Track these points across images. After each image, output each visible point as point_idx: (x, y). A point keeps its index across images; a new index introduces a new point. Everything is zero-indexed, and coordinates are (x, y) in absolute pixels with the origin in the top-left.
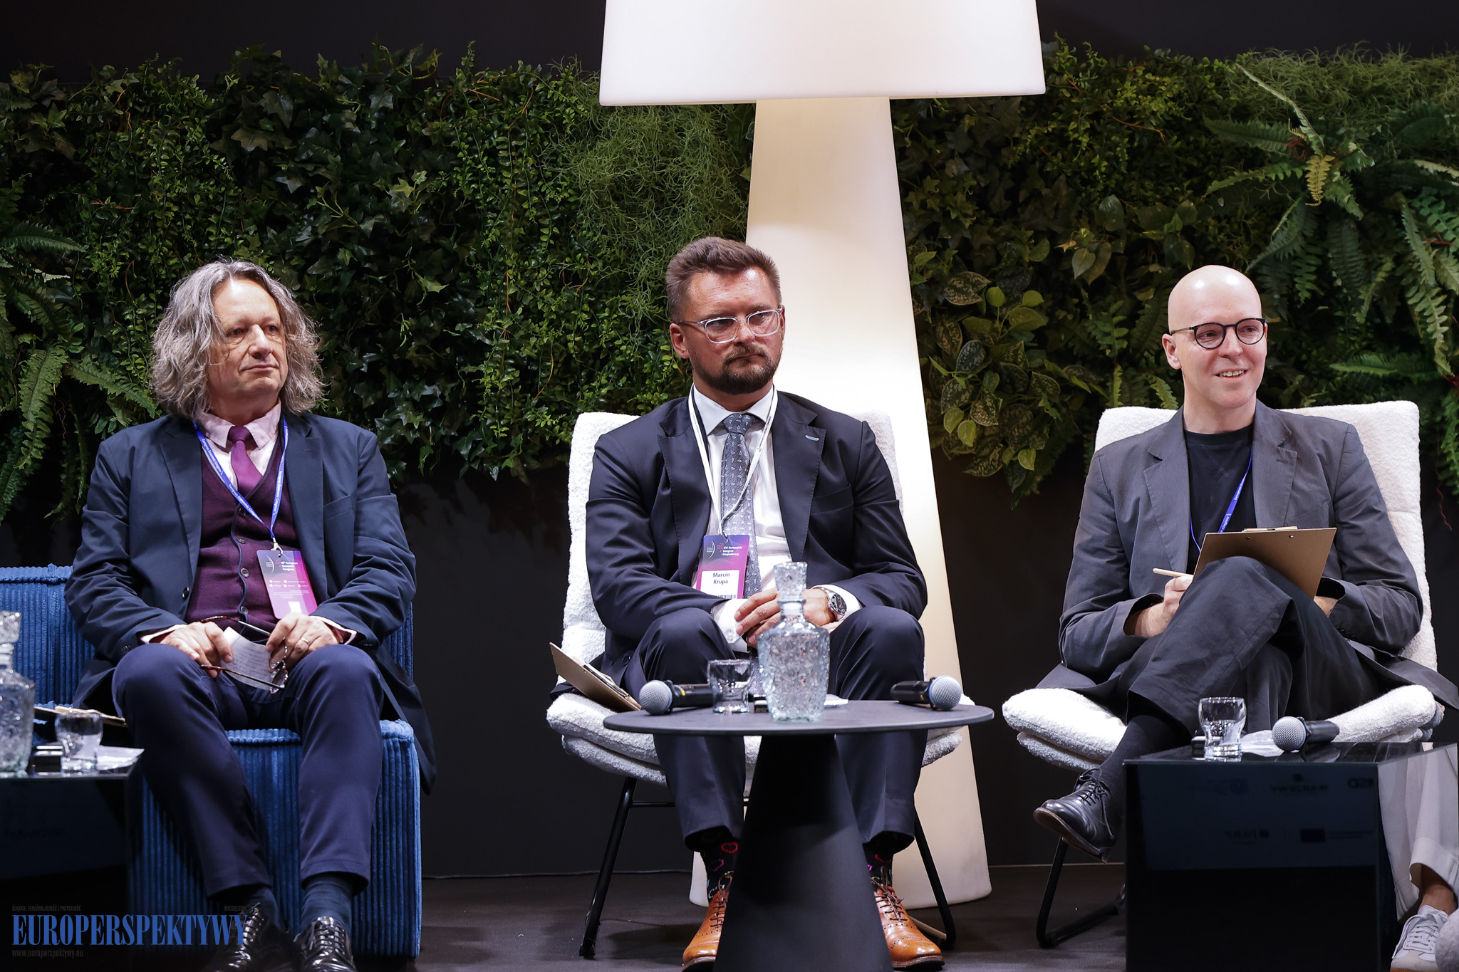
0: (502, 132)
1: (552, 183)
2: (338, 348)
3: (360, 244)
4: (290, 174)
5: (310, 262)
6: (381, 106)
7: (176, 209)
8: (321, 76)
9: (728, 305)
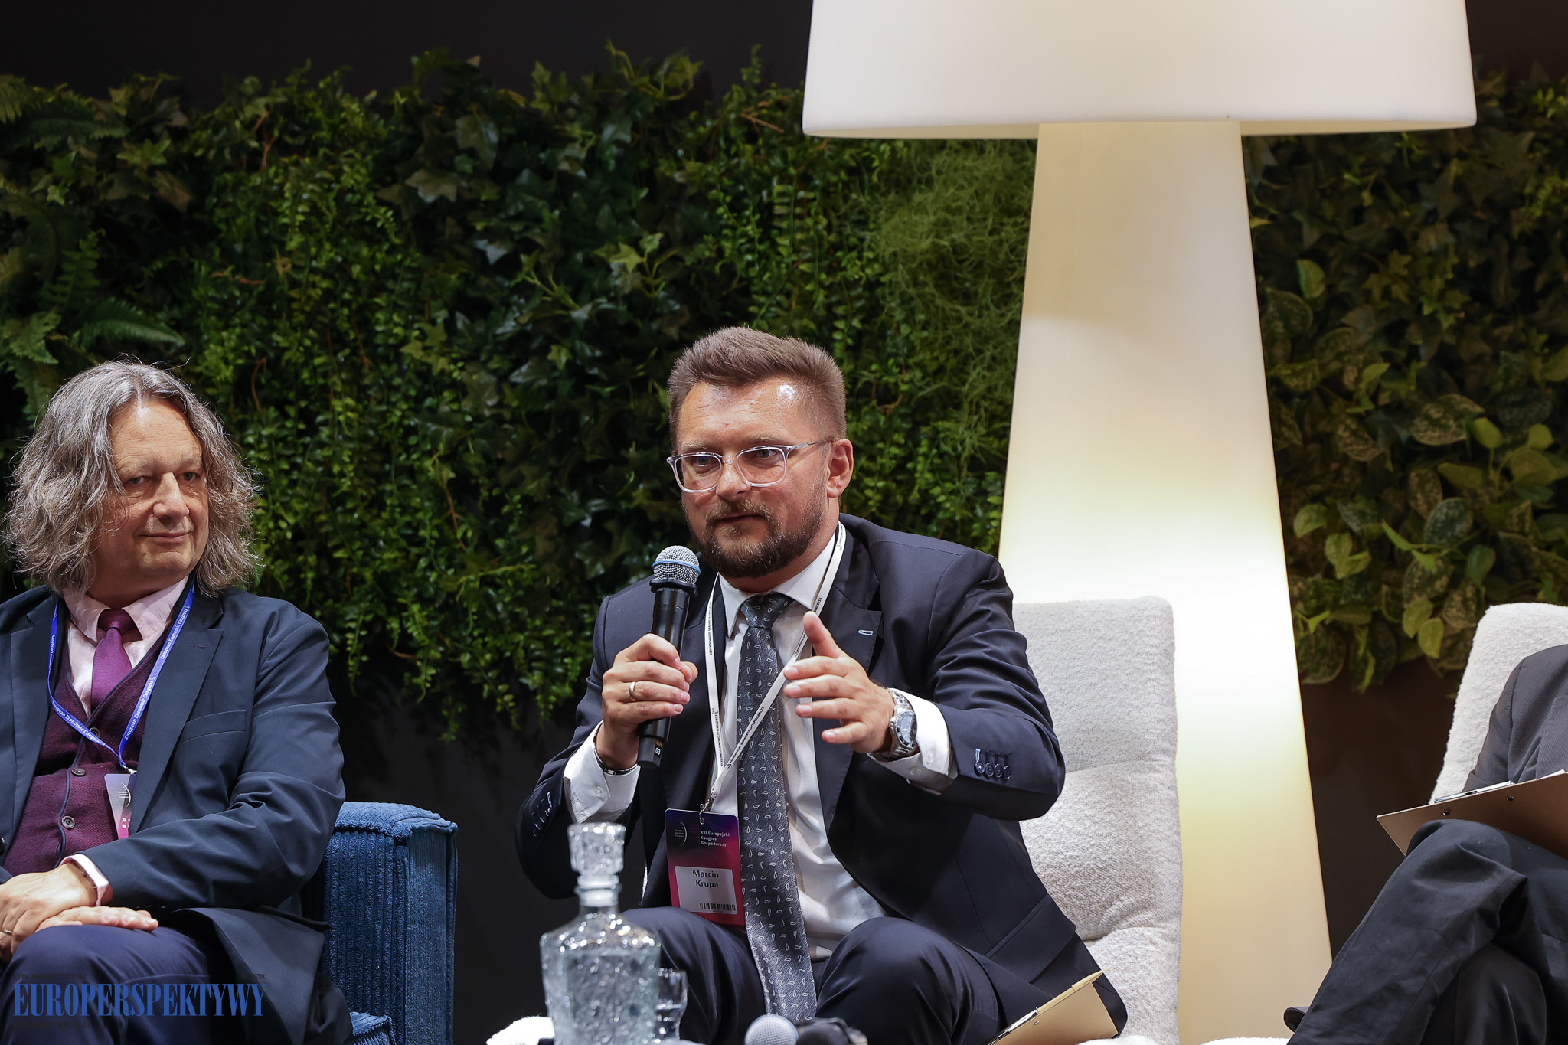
0: (785, 179)
1: (854, 254)
2: (553, 491)
3: (579, 339)
4: (491, 235)
5: (517, 364)
6: (616, 138)
7: (325, 284)
8: (539, 95)
9: (711, 435)
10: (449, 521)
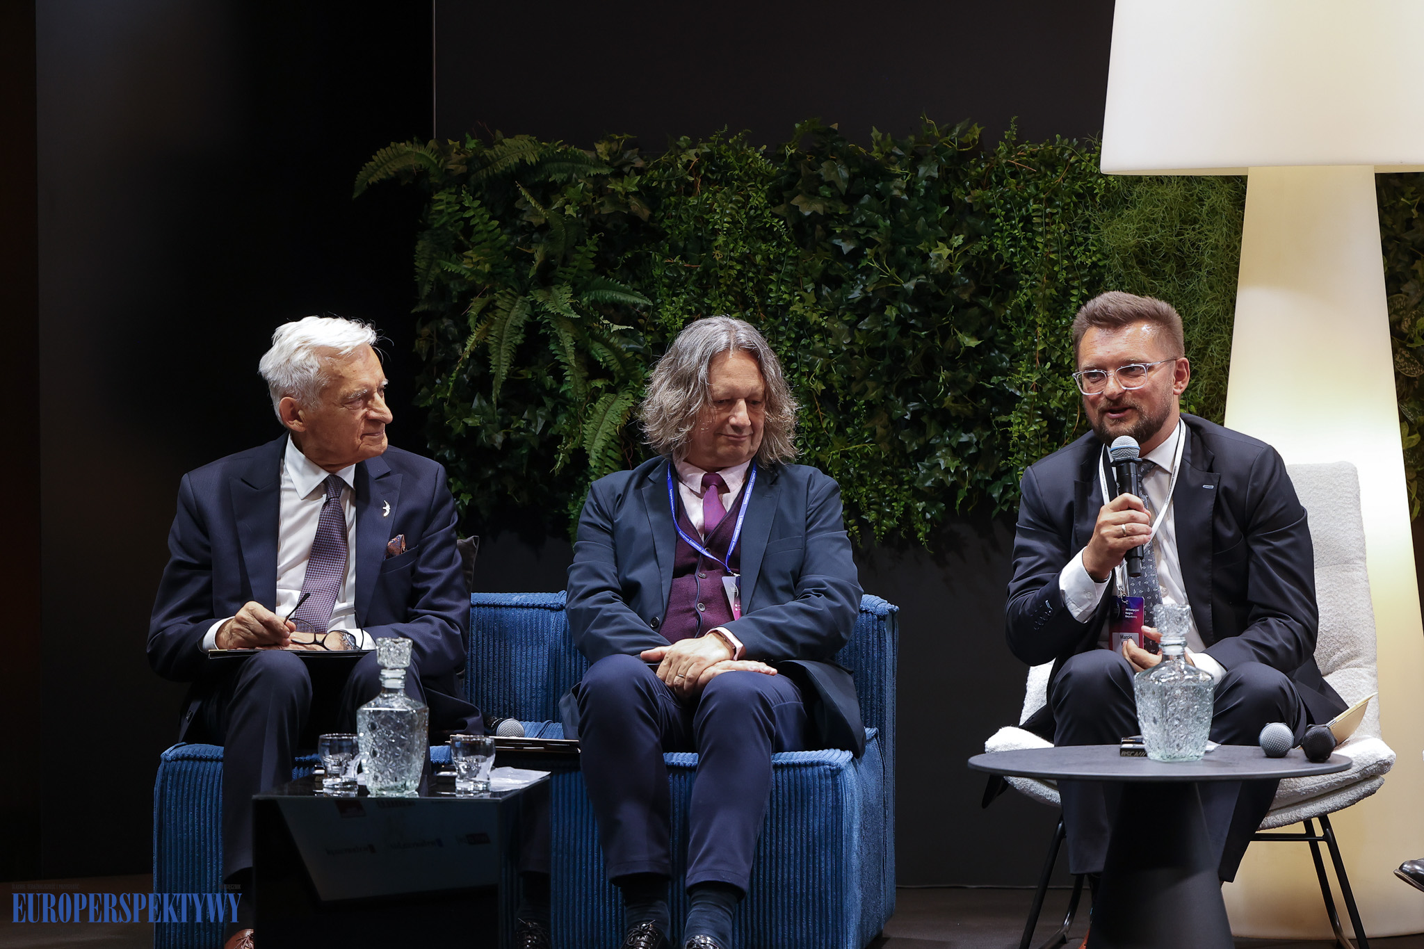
0: (1038, 200)
1: (1082, 248)
2: (885, 397)
3: (905, 301)
4: (844, 236)
5: (861, 318)
6: (927, 175)
7: (739, 267)
8: (875, 148)
9: (1100, 359)
10: (817, 417)
